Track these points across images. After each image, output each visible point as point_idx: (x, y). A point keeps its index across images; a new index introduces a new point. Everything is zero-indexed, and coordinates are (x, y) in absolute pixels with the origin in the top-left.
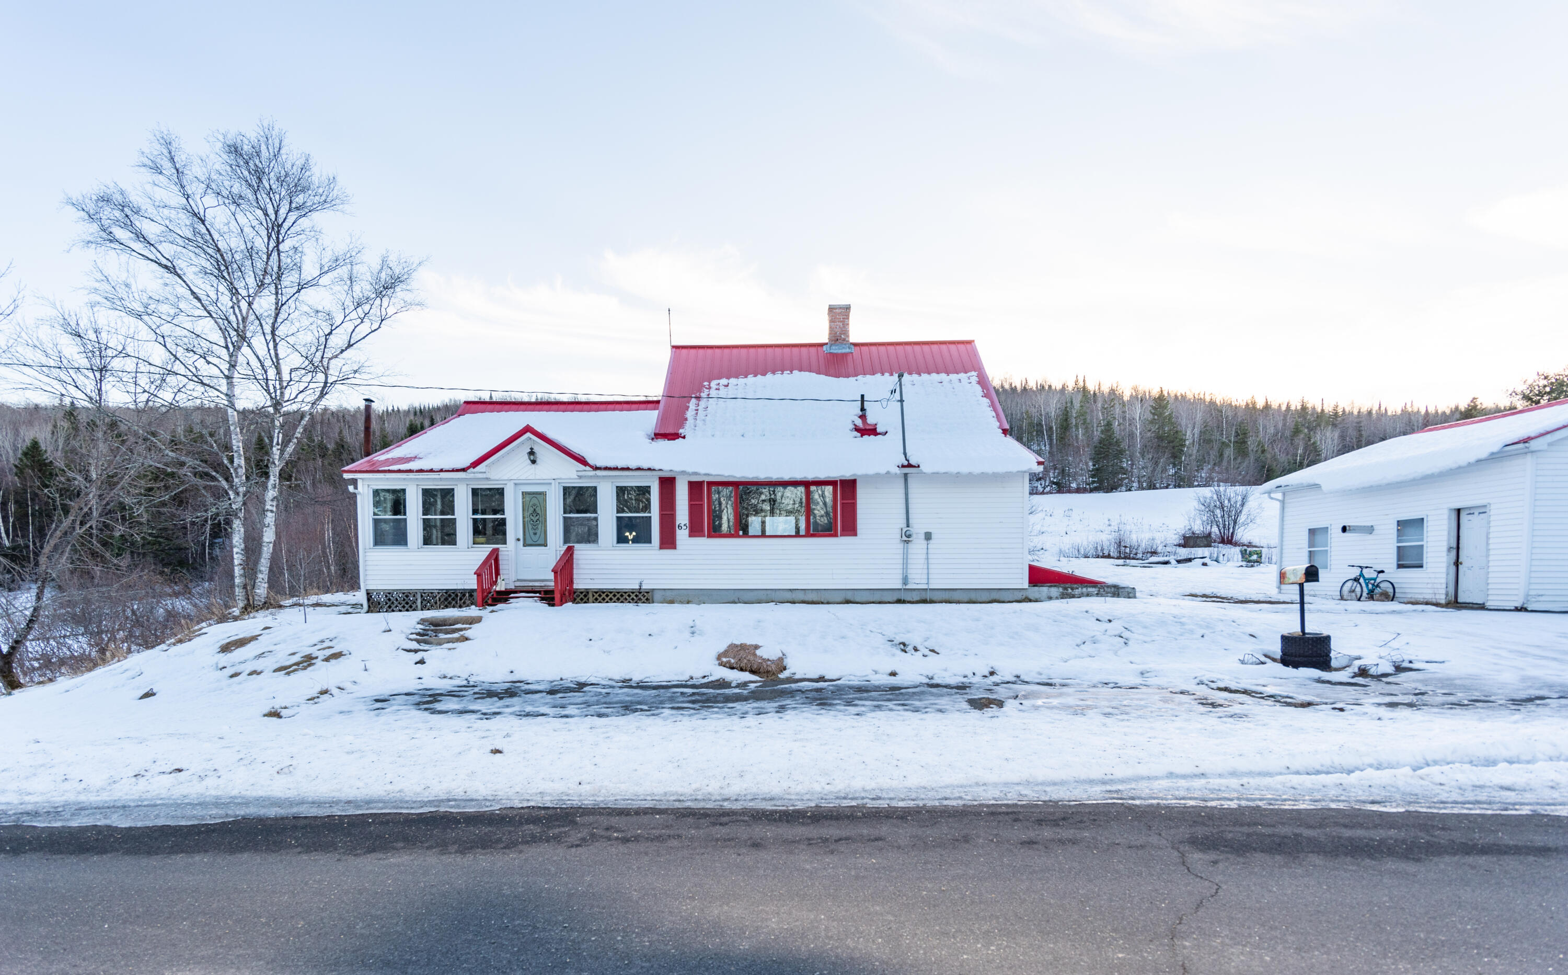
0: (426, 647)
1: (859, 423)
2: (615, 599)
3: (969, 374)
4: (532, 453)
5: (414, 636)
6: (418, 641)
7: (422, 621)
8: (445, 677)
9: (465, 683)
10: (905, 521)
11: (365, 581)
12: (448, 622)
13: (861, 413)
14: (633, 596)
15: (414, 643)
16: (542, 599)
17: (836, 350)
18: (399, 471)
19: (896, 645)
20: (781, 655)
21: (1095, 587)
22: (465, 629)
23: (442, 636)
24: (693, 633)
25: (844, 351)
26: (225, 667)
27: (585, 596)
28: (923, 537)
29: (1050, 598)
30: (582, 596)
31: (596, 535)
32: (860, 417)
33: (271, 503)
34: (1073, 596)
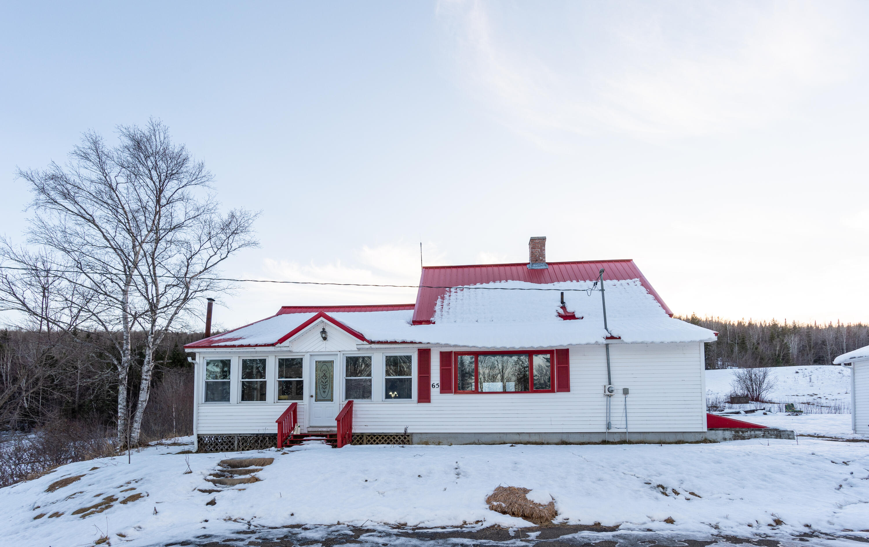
0: (219, 487)
1: (561, 311)
2: (383, 441)
3: (634, 280)
4: (324, 332)
5: (211, 477)
6: (214, 482)
7: (222, 463)
8: (230, 519)
9: (245, 527)
10: (607, 380)
11: (197, 427)
12: (244, 464)
13: (561, 305)
14: (397, 438)
15: (211, 484)
16: (328, 441)
17: (536, 267)
18: (226, 346)
19: (654, 488)
20: (551, 500)
21: (759, 430)
22: (257, 470)
23: (237, 477)
24: (458, 474)
25: (541, 268)
26: (39, 507)
27: (361, 438)
28: (622, 392)
29: (725, 439)
30: (358, 438)
31: (370, 392)
32: (561, 307)
33: (145, 374)
34: (743, 438)
